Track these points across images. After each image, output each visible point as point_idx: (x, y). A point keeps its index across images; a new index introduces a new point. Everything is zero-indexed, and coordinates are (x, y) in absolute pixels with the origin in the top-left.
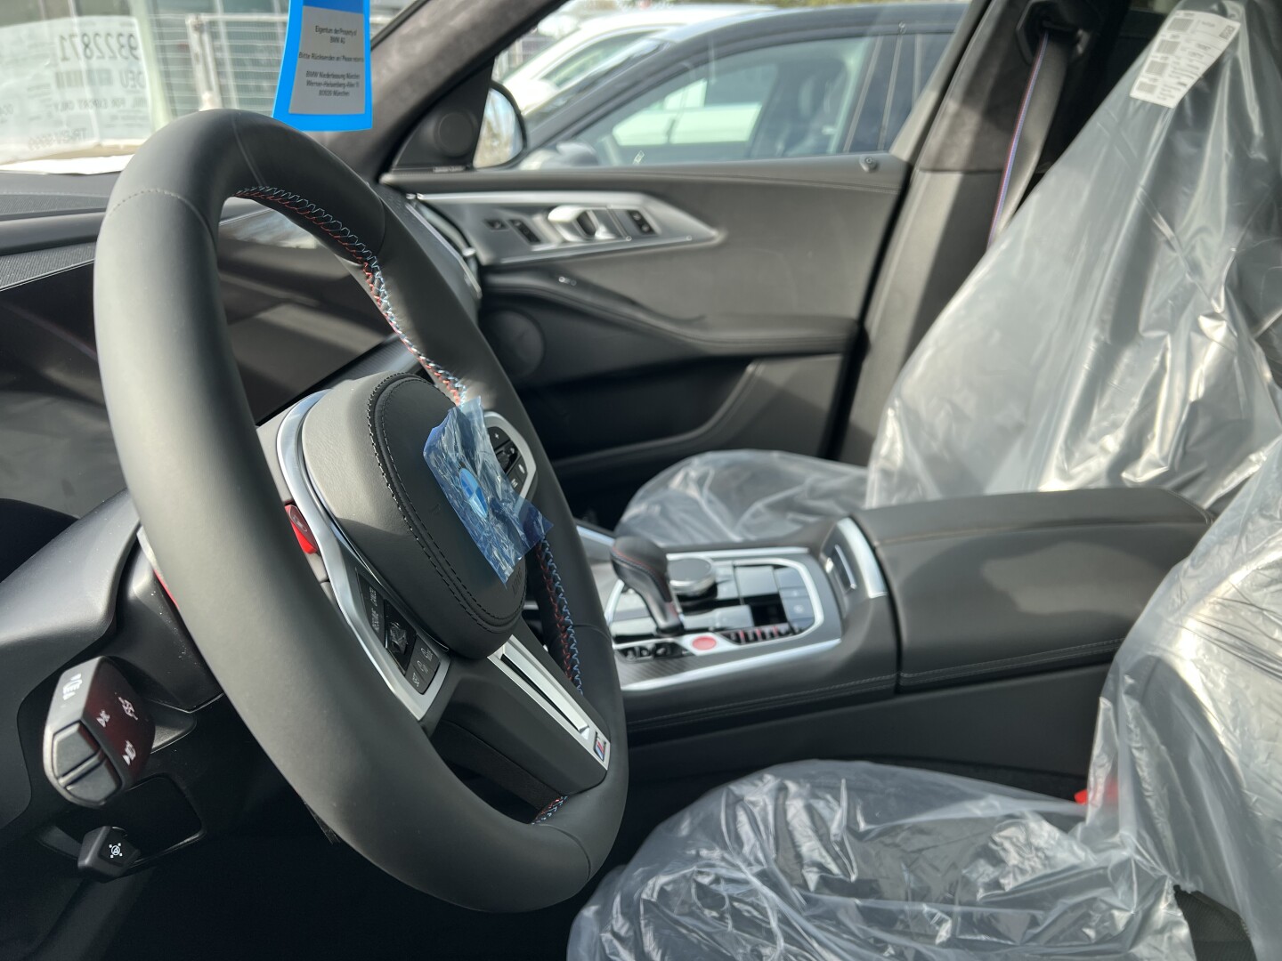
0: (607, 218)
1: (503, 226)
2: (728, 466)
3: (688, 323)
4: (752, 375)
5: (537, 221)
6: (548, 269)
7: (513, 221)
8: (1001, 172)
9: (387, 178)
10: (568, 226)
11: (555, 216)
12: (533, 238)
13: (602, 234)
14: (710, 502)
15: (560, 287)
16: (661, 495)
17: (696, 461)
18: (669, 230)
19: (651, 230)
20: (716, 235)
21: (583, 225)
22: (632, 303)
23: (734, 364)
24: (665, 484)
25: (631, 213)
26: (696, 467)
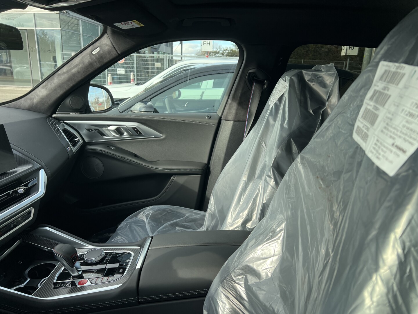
0: (127, 129)
1: (92, 131)
2: (158, 210)
3: (151, 162)
4: (173, 180)
5: (104, 130)
6: (108, 144)
7: (95, 129)
8: (245, 121)
9: (54, 115)
10: (114, 131)
11: (110, 128)
12: (103, 135)
13: (125, 134)
14: (149, 223)
15: (110, 151)
16: (134, 219)
17: (148, 208)
18: (147, 134)
19: (141, 133)
20: (163, 136)
21: (118, 131)
22: (136, 156)
23: (167, 176)
24: (136, 215)
25: (134, 128)
26: (149, 211)
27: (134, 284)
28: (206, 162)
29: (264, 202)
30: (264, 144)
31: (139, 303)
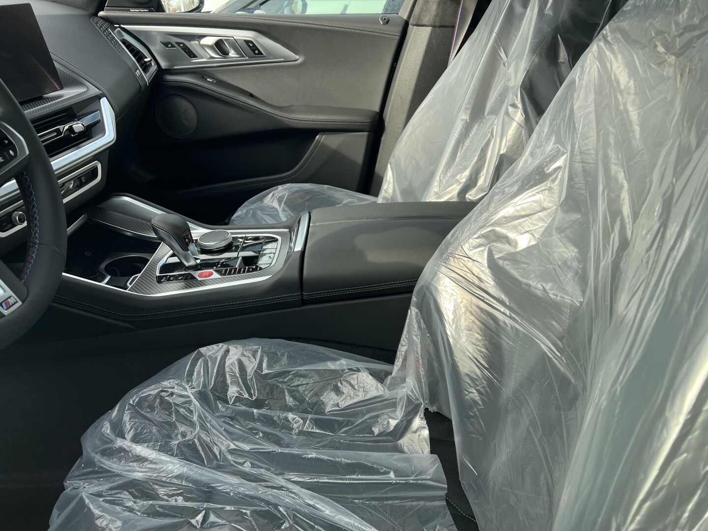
0: (235, 44)
1: (173, 46)
2: (297, 192)
3: (280, 108)
4: (319, 141)
5: (193, 45)
6: (201, 73)
7: (178, 44)
8: (454, 27)
9: (101, 13)
10: (211, 47)
11: (204, 41)
12: (192, 55)
13: (232, 54)
14: (284, 210)
15: (207, 85)
16: (258, 204)
17: (280, 187)
18: (271, 54)
19: (260, 53)
20: (300, 59)
21: (219, 46)
22: (251, 95)
23: (307, 134)
24: (261, 199)
25: (247, 42)
26: (283, 190)
27: (295, 273)
28: (377, 108)
29: (502, 152)
30: (503, 55)
31: (304, 302)
